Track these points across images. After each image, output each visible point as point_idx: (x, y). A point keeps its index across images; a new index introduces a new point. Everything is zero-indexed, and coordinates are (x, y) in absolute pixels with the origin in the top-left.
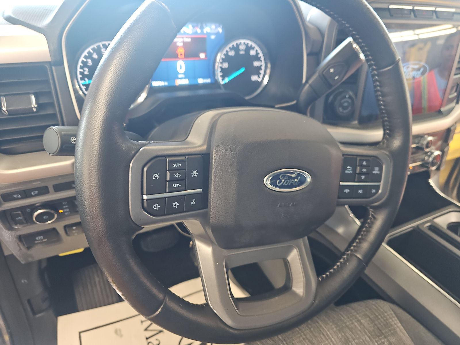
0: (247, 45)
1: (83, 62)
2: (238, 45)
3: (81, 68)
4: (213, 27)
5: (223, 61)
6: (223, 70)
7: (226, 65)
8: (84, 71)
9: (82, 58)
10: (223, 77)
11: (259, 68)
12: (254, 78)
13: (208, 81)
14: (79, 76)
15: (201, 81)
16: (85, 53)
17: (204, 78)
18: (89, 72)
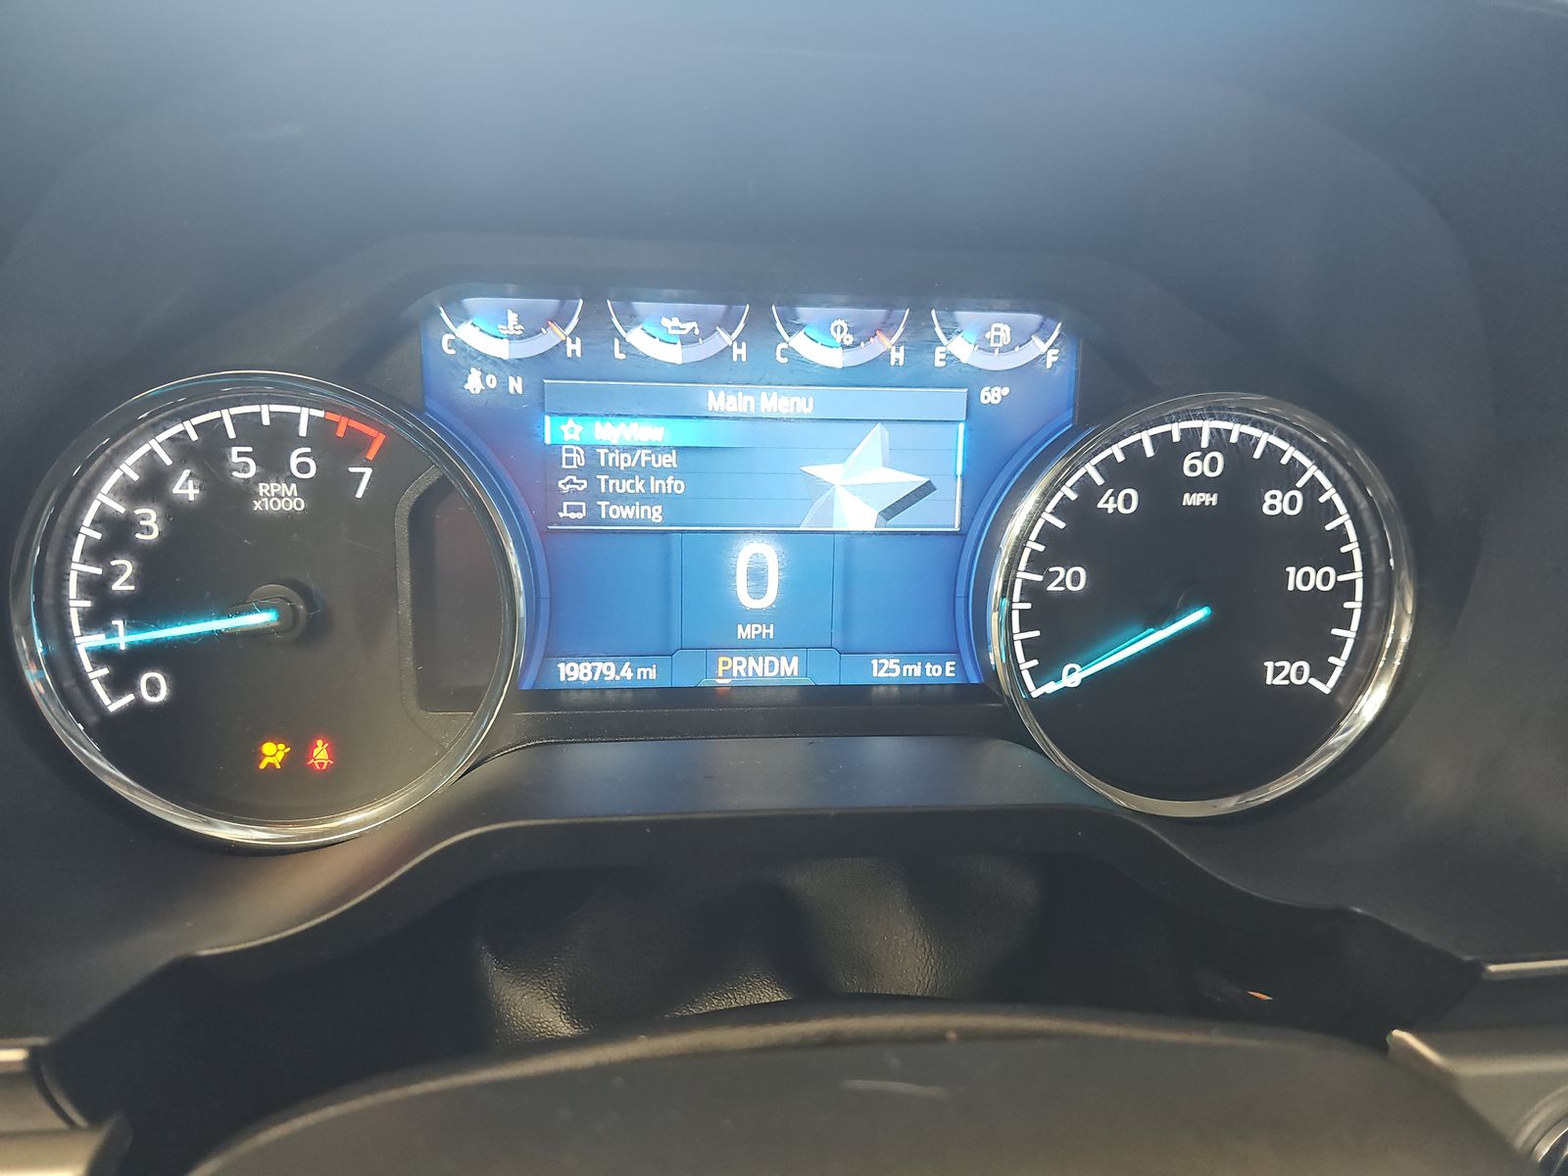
0: (1238, 453)
1: (103, 520)
2: (1170, 452)
3: (94, 553)
4: (1001, 326)
5: (1057, 548)
6: (1044, 609)
7: (1071, 579)
8: (112, 574)
9: (105, 499)
10: (1048, 656)
11: (1330, 607)
12: (1285, 673)
13: (940, 671)
14: (77, 604)
15: (887, 670)
16: (128, 469)
17: (907, 652)
18: (136, 578)
